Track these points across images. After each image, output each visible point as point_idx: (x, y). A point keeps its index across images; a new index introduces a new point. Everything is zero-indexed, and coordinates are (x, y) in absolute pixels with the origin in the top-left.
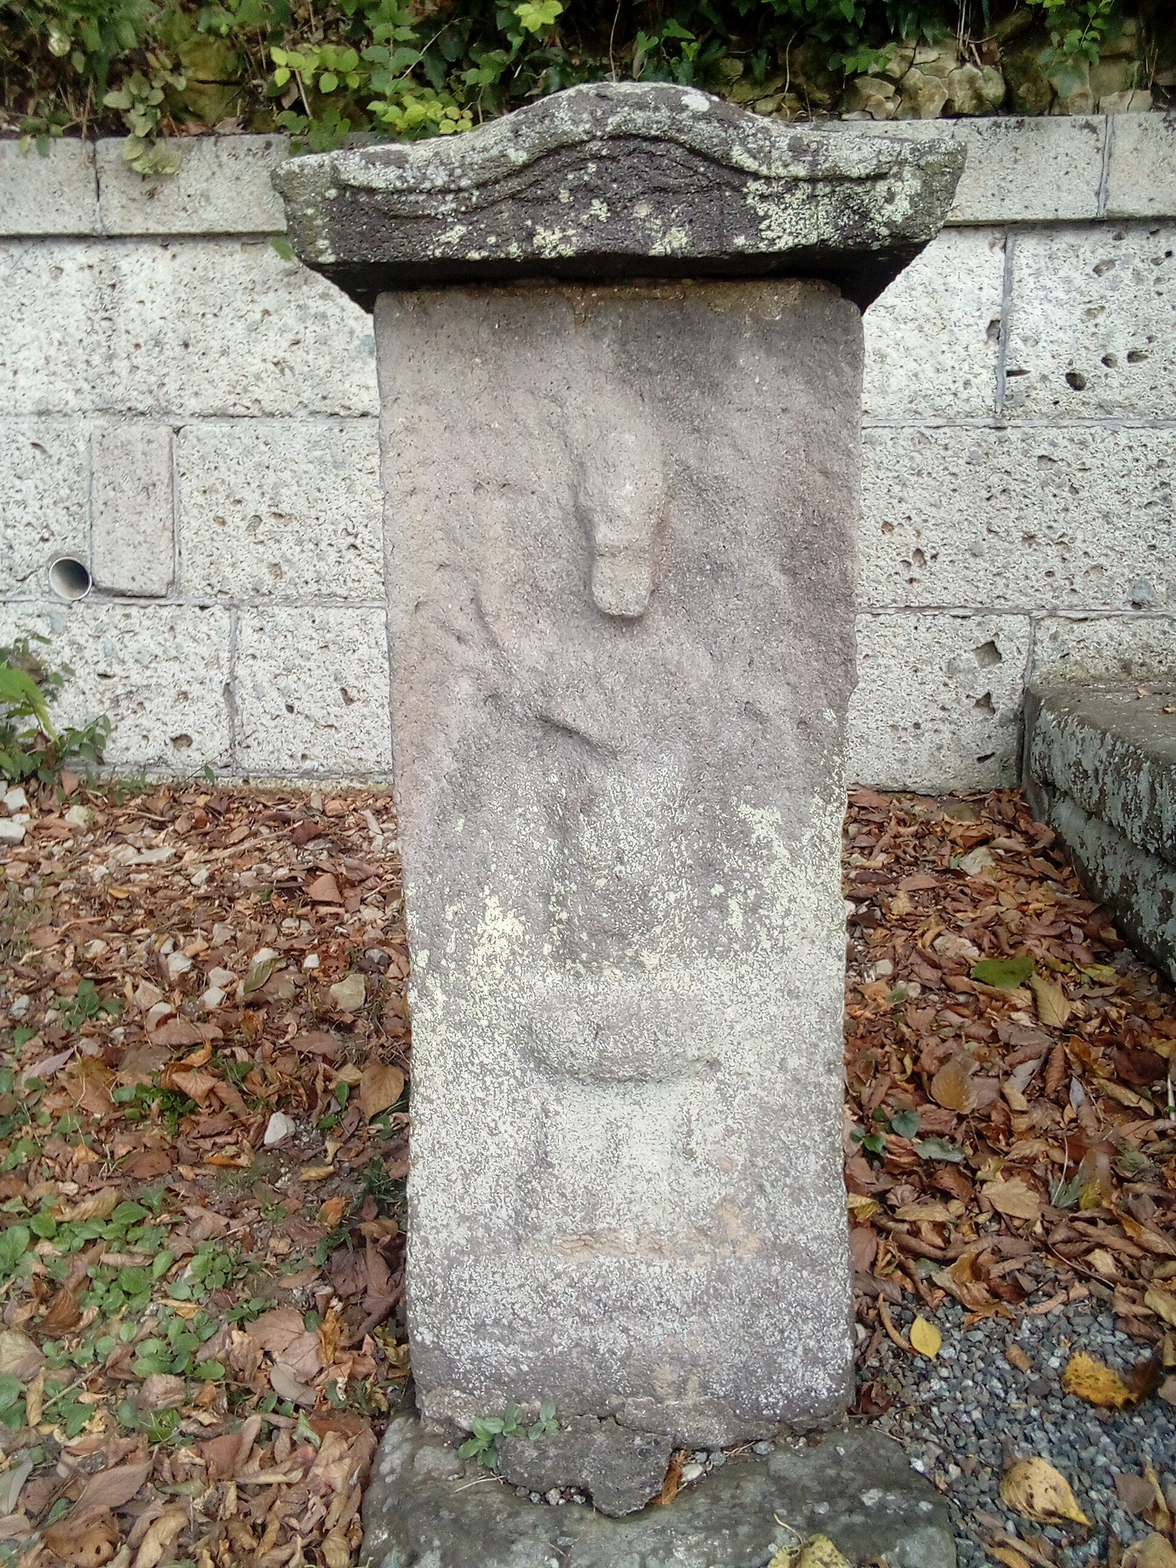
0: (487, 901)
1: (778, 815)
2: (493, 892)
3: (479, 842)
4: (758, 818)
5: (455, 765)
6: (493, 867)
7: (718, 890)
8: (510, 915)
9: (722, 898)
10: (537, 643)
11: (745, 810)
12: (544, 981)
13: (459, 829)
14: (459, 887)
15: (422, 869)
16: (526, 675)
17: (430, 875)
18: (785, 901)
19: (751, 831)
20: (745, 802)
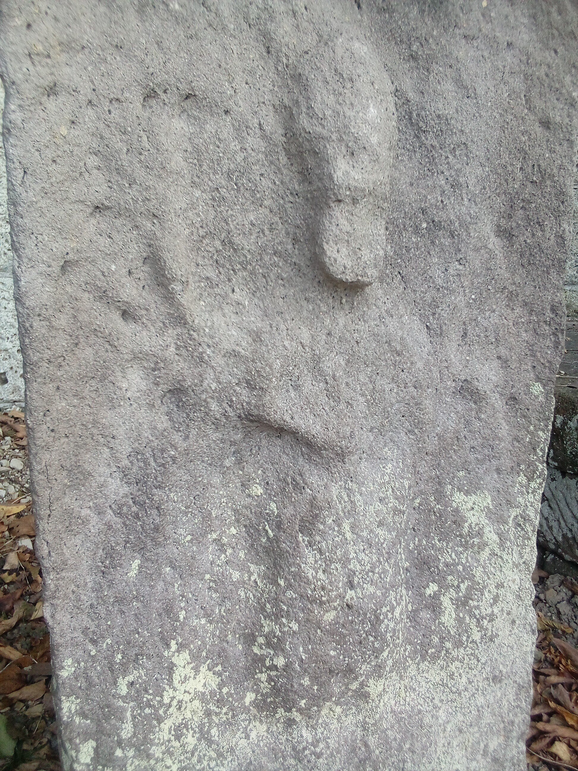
0: (174, 660)
1: (489, 500)
2: (181, 647)
3: (160, 586)
4: (470, 505)
5: (126, 489)
6: (182, 615)
7: (433, 588)
8: (203, 669)
9: (436, 596)
10: (234, 318)
11: (458, 498)
12: (247, 737)
13: (133, 573)
14: (136, 650)
15: (81, 637)
16: (222, 362)
17: (94, 642)
18: (492, 588)
19: (464, 520)
20: (460, 490)
